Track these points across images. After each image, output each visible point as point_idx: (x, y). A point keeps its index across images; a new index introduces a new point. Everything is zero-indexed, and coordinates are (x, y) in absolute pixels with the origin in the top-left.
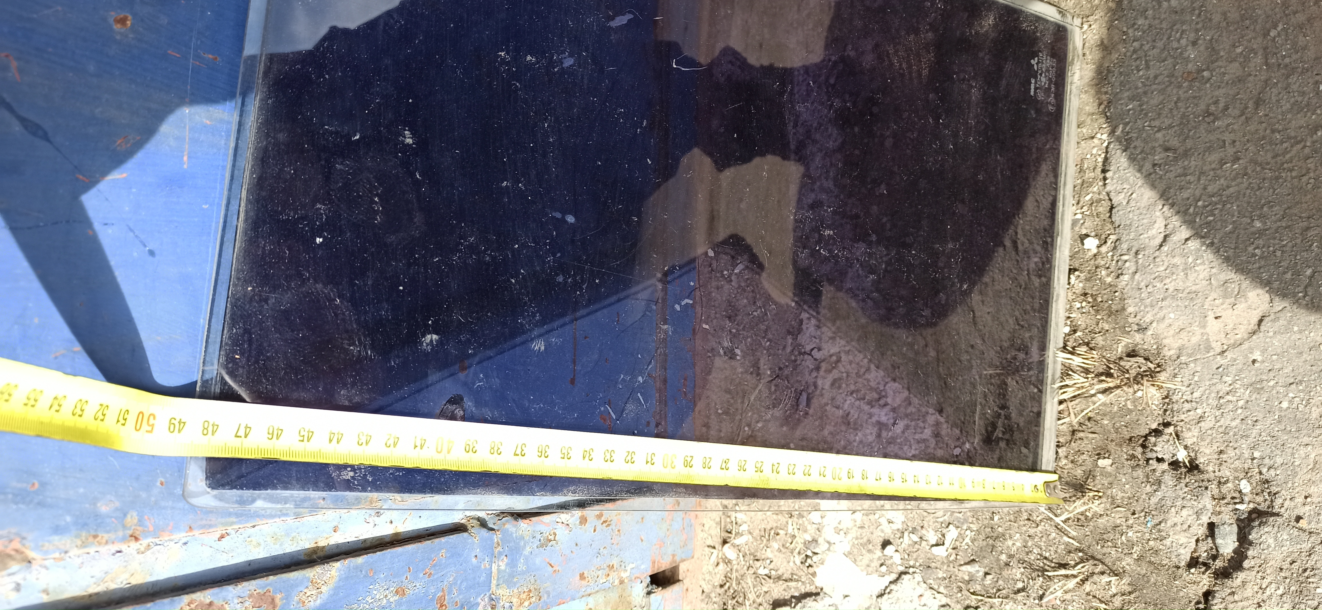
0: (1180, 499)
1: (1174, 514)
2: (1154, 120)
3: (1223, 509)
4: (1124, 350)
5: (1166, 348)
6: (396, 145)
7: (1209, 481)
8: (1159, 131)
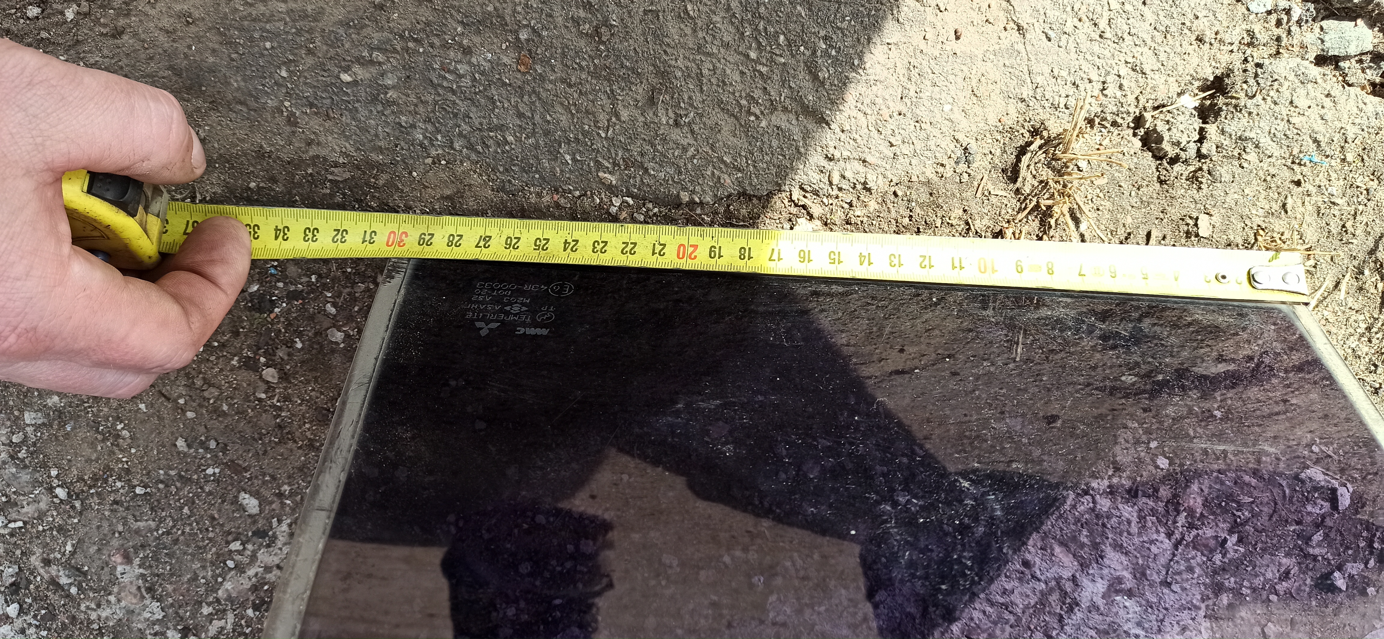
0: (1277, 108)
1: (1303, 119)
2: (596, 122)
3: (1295, 42)
4: (1002, 185)
5: (1004, 119)
7: (1246, 60)
8: (617, 116)
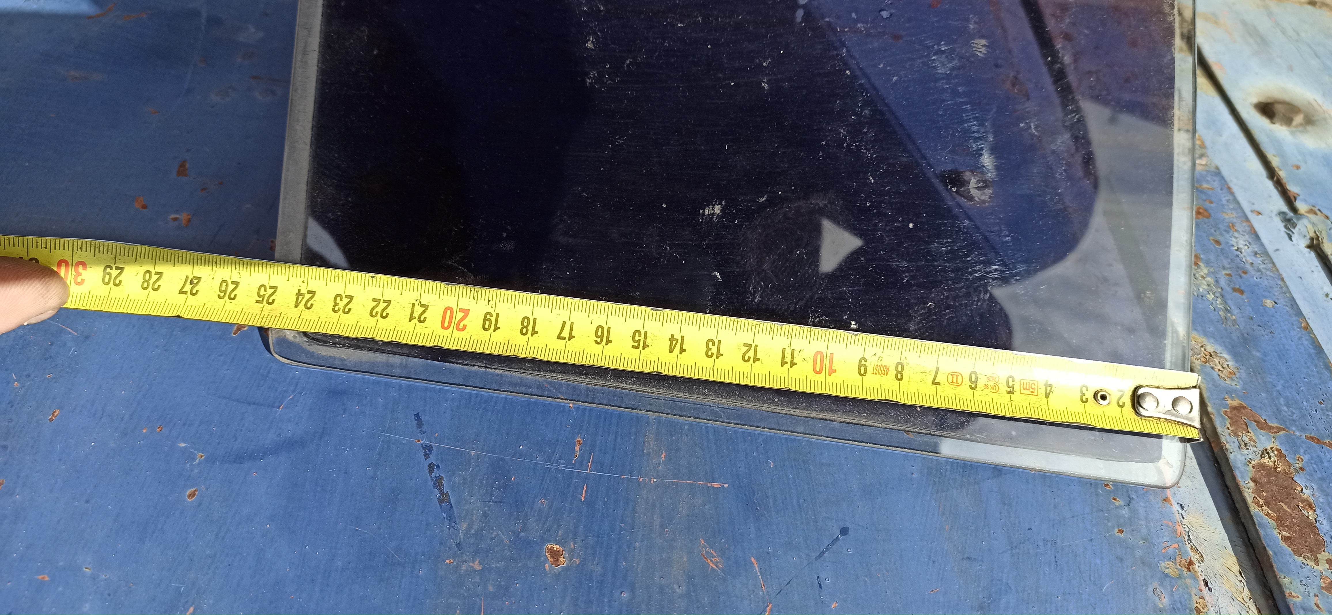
6: (724, 227)
